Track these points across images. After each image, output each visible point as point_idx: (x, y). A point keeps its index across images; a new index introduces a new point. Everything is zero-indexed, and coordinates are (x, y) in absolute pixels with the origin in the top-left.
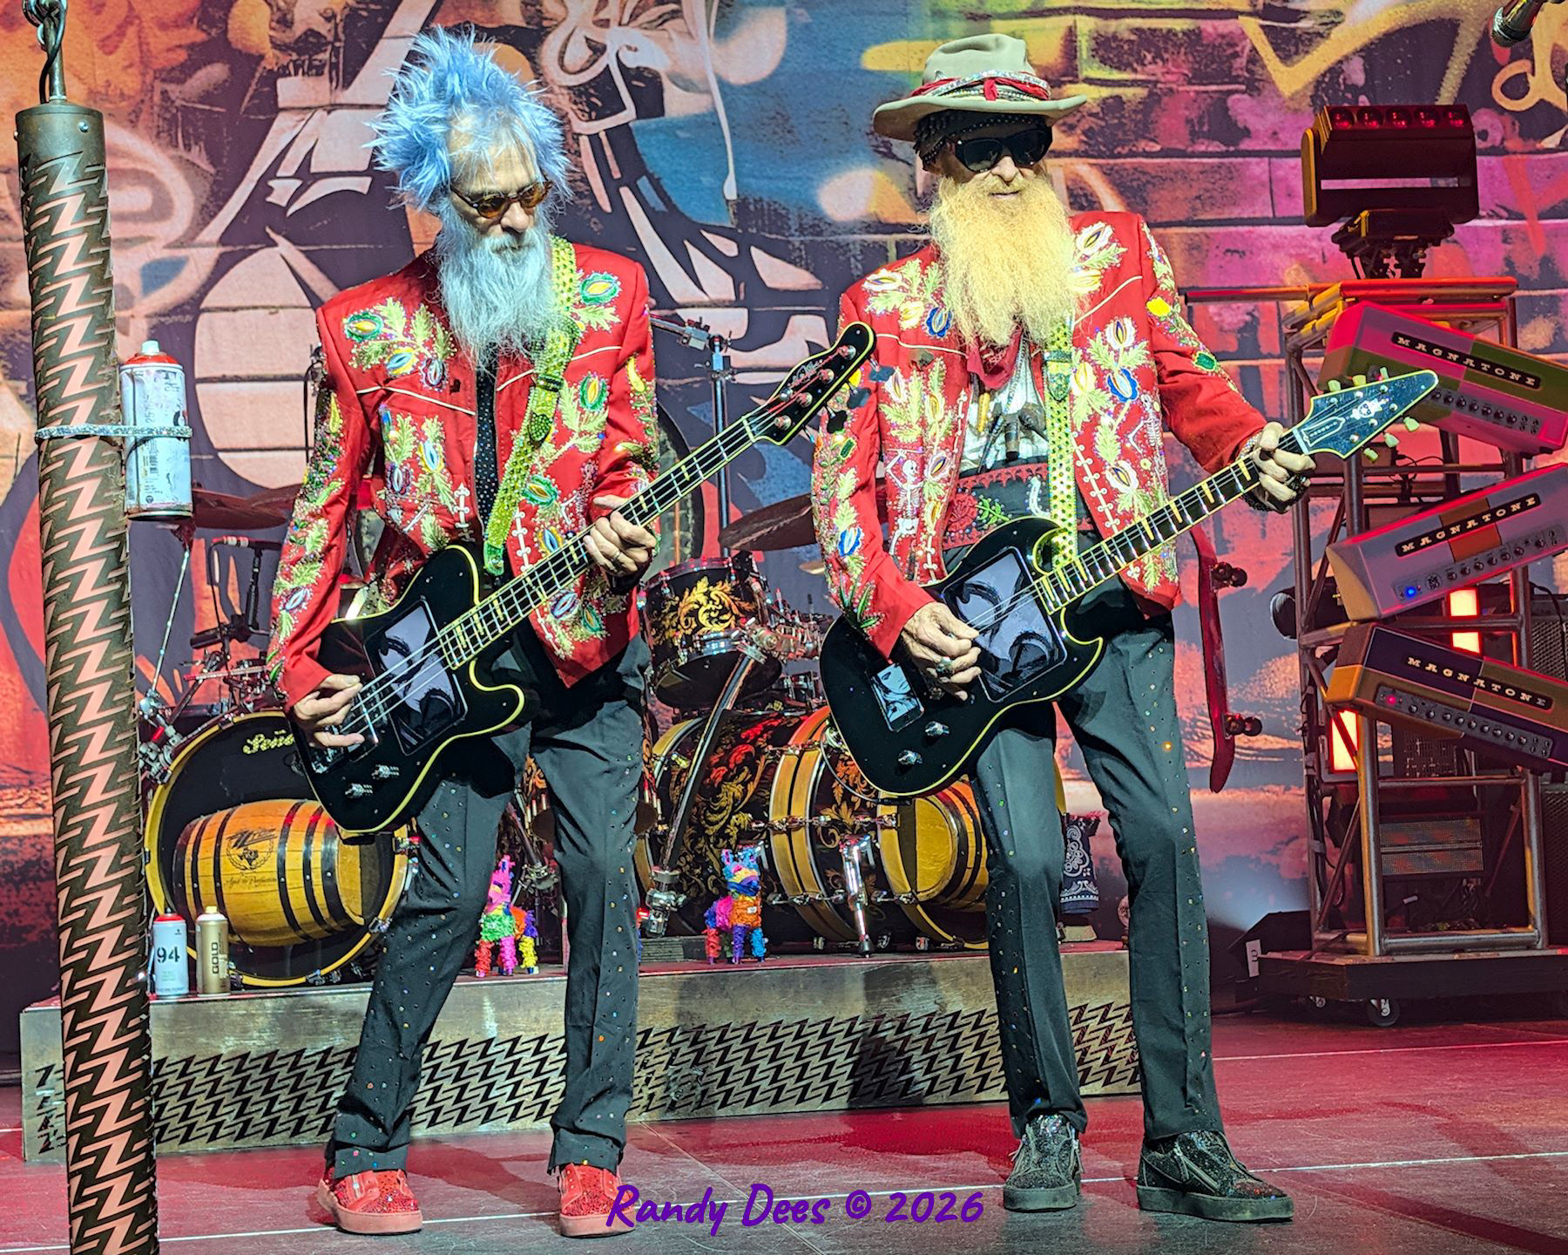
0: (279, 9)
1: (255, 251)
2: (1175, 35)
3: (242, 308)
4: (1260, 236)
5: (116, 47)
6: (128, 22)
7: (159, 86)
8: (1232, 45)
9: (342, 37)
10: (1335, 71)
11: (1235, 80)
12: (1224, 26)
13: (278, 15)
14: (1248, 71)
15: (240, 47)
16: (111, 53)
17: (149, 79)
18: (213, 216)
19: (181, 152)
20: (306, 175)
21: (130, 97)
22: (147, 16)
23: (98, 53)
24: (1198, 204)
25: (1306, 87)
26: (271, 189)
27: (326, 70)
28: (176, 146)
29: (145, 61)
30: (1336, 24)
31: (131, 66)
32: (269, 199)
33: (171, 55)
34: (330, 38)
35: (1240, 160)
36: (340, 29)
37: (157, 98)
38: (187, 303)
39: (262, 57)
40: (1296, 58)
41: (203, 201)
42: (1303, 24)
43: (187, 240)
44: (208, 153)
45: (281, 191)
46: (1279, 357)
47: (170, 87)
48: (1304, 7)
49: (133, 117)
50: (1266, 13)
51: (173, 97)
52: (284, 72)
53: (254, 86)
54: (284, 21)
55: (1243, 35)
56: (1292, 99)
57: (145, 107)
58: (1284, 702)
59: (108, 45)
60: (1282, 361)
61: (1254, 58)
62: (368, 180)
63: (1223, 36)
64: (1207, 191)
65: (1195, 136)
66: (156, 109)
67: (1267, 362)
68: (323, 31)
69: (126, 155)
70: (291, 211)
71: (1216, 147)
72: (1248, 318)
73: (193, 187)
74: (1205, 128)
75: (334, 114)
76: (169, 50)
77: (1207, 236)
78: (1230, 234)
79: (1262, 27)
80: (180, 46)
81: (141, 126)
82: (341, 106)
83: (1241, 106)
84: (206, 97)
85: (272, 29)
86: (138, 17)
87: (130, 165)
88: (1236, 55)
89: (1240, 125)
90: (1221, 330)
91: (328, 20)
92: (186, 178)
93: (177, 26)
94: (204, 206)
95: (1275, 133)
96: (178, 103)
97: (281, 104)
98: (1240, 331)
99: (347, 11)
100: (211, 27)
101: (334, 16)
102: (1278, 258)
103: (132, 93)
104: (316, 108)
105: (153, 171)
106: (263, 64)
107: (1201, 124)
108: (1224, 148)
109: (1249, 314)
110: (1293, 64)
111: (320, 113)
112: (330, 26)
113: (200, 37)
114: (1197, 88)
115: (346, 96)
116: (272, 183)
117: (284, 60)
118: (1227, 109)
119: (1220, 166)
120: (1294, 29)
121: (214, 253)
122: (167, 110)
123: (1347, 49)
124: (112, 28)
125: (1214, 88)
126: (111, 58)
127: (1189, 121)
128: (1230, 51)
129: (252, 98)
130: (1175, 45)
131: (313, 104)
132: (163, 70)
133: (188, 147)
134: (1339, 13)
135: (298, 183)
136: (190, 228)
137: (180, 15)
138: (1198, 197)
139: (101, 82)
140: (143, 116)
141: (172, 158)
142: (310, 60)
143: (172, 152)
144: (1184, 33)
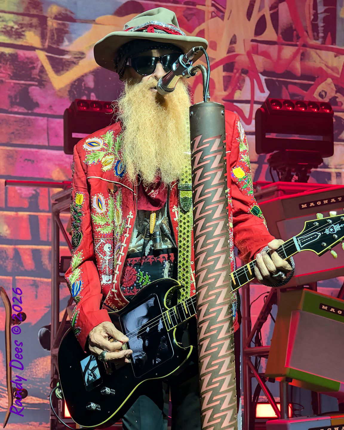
2: (5, 55)
4: (42, 154)
8: (32, 63)
10: (80, 80)
11: (33, 79)
12: (29, 54)
14: (39, 76)
24: (13, 136)
25: (66, 86)
30: (81, 58)
35: (33, 117)
40: (62, 72)
42: (66, 57)
46: (48, 212)
48: (67, 49)
50: (49, 50)
55: (37, 59)
56: (59, 91)
58: (42, 380)
60: (50, 214)
61: (43, 70)
63: (28, 58)
64: (17, 130)
65: (13, 104)
67: (42, 214)
71: (22, 110)
72: (34, 192)
74: (18, 101)
77: (16, 151)
78: (27, 152)
79: (47, 56)
83: (35, 92)
88: (34, 68)
89: (34, 101)
90: (21, 197)
95: (51, 106)
98: (30, 198)
102: (50, 165)
107: (16, 99)
108: (26, 111)
109: (35, 190)
110: (60, 75)
114: (14, 81)
118: (28, 93)
119: (24, 119)
120: (62, 59)
123: (87, 70)
125: (23, 82)
127: (10, 97)
128: (31, 66)
130: (5, 60)
134: (83, 54)
138: (13, 133)
144: (11, 55)
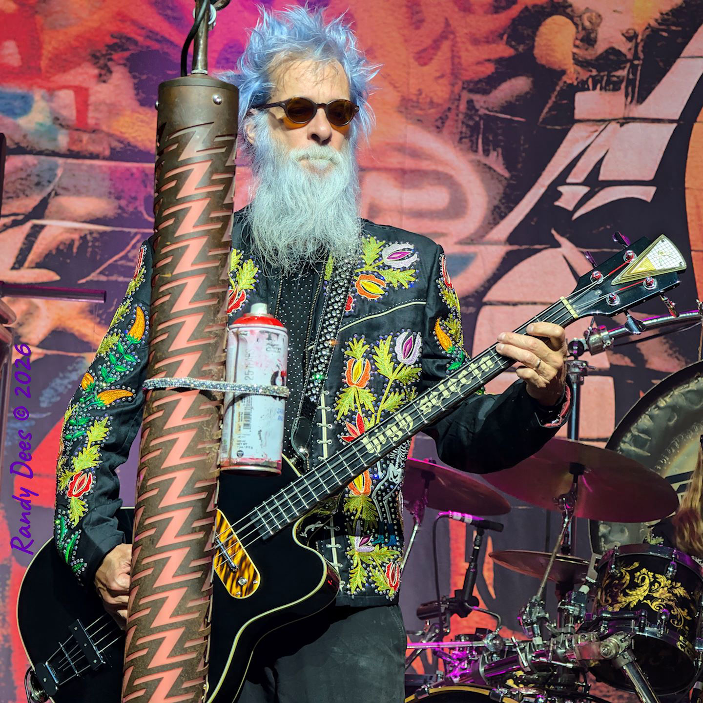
0: (584, 28)
1: (539, 251)
3: (522, 303)
5: (431, 59)
6: (443, 36)
7: (466, 96)
9: (641, 56)
13: (582, 34)
15: (543, 62)
16: (425, 64)
17: (457, 89)
18: (503, 217)
19: (480, 156)
20: (594, 183)
21: (438, 105)
22: (462, 32)
23: (414, 64)
26: (560, 194)
27: (623, 86)
28: (476, 151)
29: (455, 74)
31: (442, 76)
32: (557, 203)
33: (480, 68)
34: (630, 56)
36: (640, 48)
37: (463, 106)
38: (472, 296)
39: (563, 72)
41: (496, 202)
43: (476, 238)
44: (505, 158)
45: (570, 195)
47: (476, 97)
49: (439, 123)
51: (477, 107)
52: (582, 87)
53: (553, 99)
54: (588, 39)
57: (451, 115)
59: (423, 57)
62: (652, 190)
66: (461, 116)
68: (624, 50)
69: (430, 157)
70: (577, 215)
73: (488, 190)
75: (626, 126)
76: (478, 63)
80: (489, 60)
81: (445, 131)
82: (634, 120)
84: (509, 107)
85: (576, 46)
86: (453, 33)
87: (433, 167)
91: (629, 39)
92: (483, 181)
93: (488, 42)
94: (496, 207)
96: (482, 112)
97: (577, 116)
99: (648, 32)
100: (519, 44)
101: (636, 36)
103: (440, 101)
104: (610, 121)
105: (452, 173)
106: (565, 78)
111: (613, 126)
112: (630, 45)
113: (508, 52)
115: (640, 111)
116: (561, 189)
117: (584, 75)
121: (499, 251)
122: (471, 117)
124: (428, 42)
126: (426, 69)
129: (550, 109)
131: (608, 117)
132: (471, 81)
133: (486, 153)
135: (585, 190)
136: (481, 227)
137: (492, 32)
139: (413, 91)
140: (449, 123)
141: (472, 161)
142: (609, 76)
143: (473, 156)
